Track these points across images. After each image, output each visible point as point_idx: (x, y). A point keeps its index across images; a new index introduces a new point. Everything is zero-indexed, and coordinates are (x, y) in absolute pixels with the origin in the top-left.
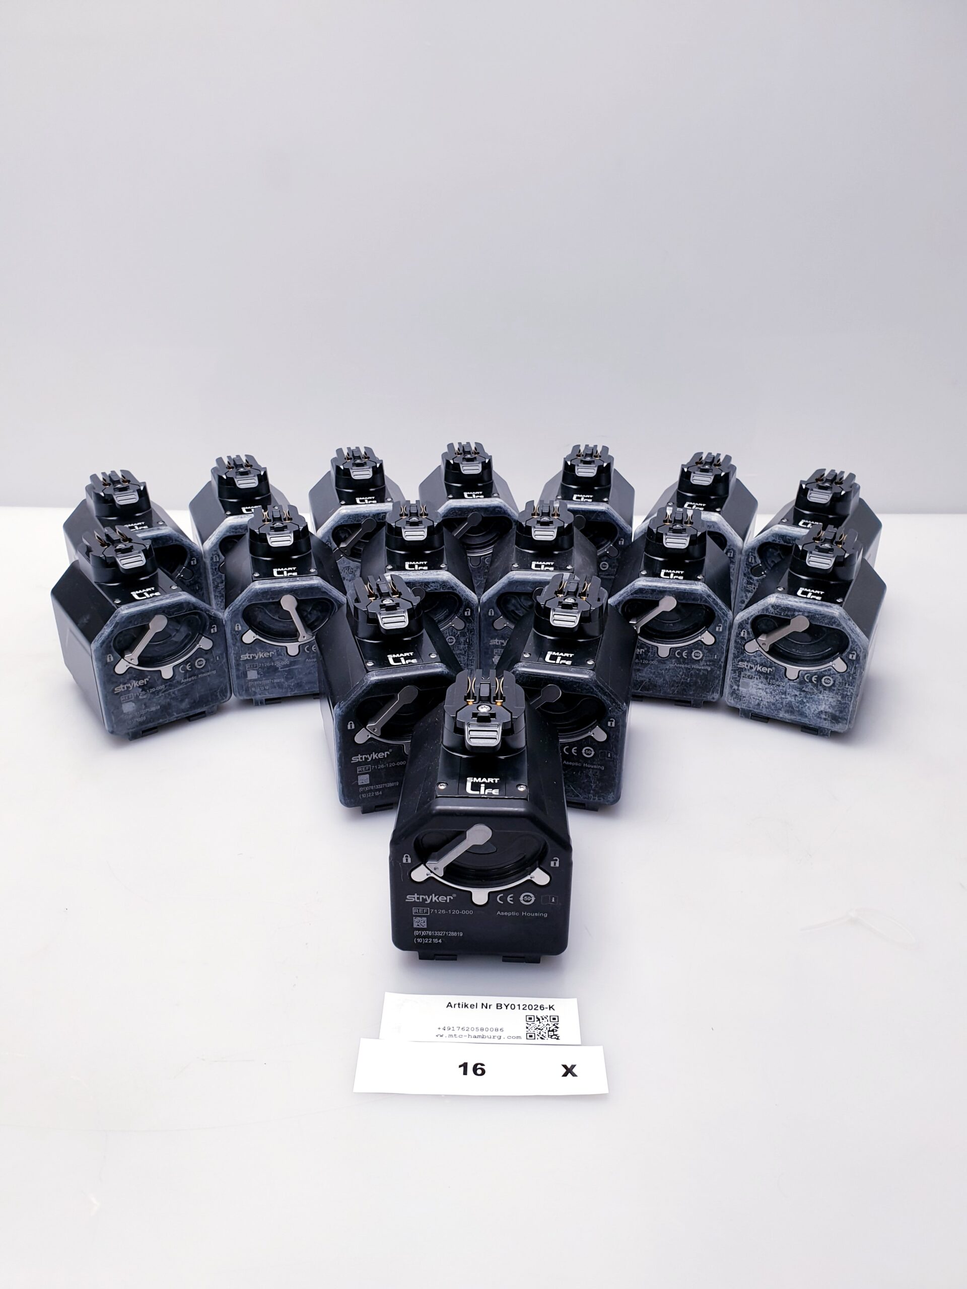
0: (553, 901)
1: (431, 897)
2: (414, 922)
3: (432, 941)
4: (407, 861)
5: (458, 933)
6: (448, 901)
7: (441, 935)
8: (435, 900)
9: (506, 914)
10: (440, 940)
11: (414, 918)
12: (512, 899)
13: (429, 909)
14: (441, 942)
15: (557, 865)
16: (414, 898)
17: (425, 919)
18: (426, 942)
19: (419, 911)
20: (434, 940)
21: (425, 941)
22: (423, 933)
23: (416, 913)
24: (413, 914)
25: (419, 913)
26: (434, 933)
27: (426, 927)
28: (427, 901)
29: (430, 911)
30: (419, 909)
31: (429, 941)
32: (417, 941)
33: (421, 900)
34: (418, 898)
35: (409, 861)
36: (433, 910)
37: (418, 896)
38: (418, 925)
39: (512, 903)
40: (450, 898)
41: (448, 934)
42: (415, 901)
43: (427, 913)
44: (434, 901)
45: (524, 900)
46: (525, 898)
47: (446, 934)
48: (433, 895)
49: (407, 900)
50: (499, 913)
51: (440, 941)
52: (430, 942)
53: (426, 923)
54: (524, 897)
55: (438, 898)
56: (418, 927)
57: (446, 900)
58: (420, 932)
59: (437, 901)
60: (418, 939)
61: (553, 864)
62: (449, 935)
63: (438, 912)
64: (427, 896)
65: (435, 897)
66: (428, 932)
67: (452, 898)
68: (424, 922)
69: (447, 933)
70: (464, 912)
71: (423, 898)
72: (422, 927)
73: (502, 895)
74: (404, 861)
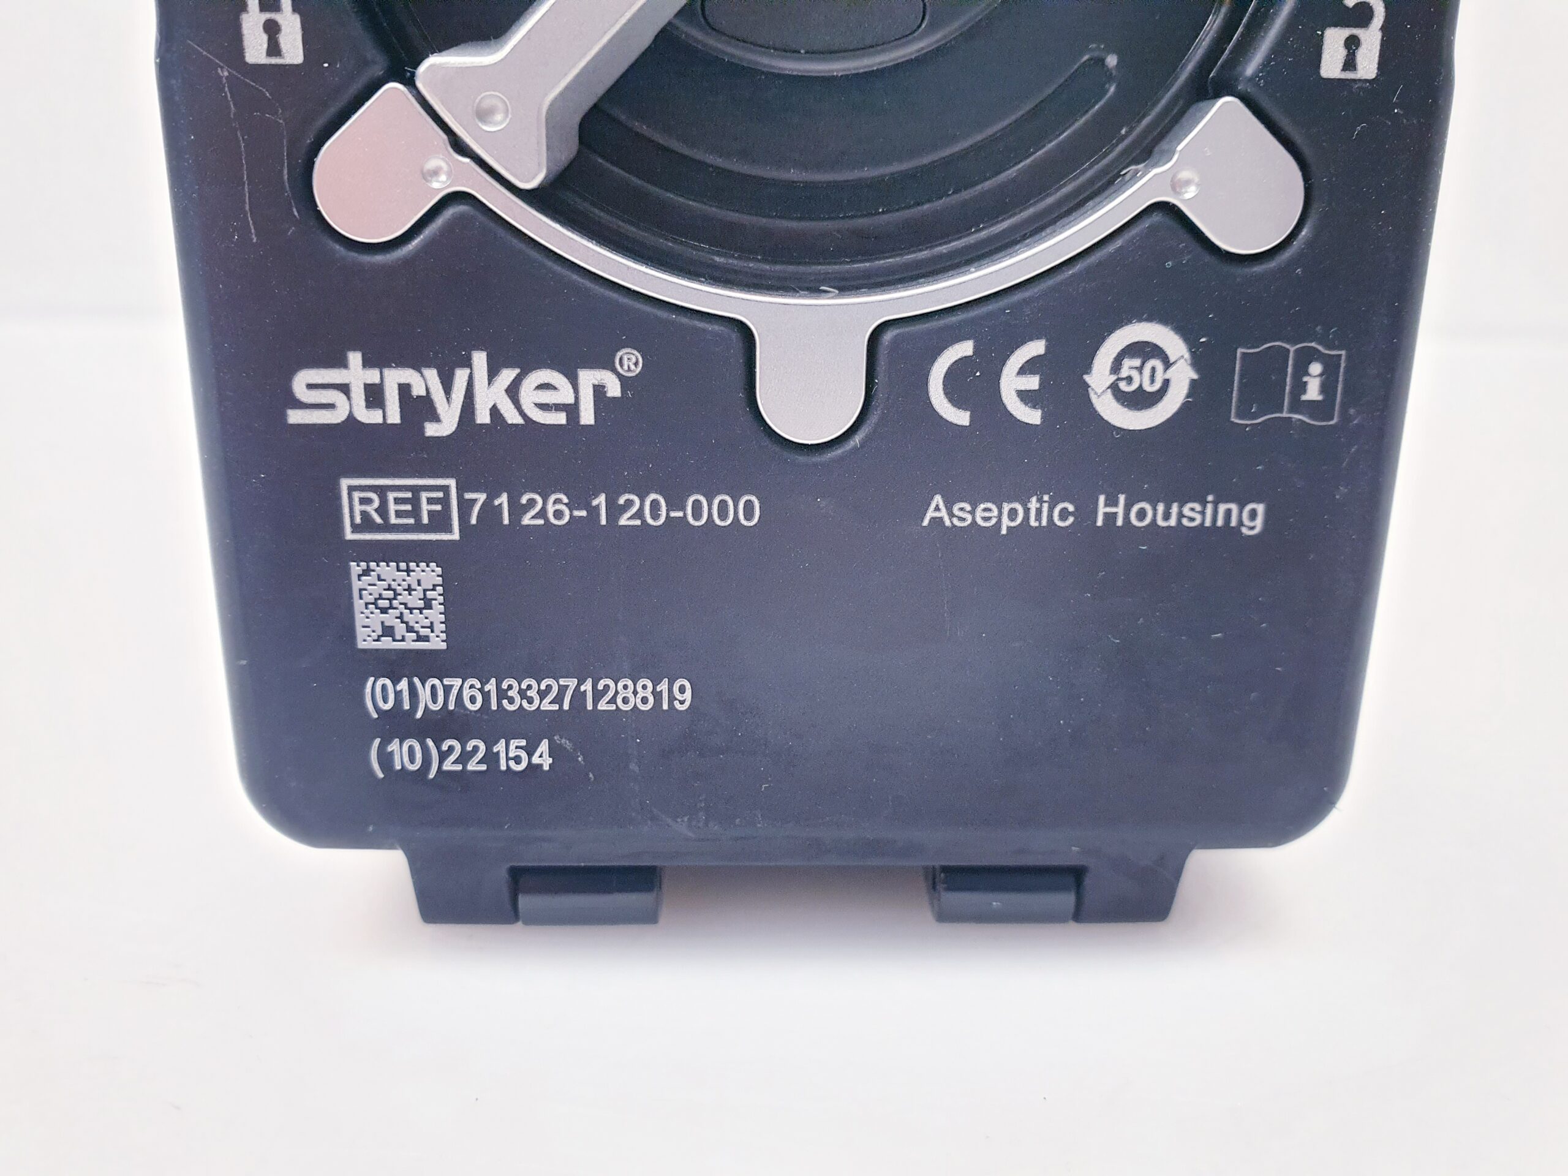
0: (1313, 392)
1: (461, 376)
2: (359, 604)
3: (491, 758)
4: (274, 49)
5: (663, 686)
6: (587, 416)
7: (546, 706)
8: (495, 411)
9: (986, 514)
10: (544, 746)
11: (355, 568)
12: (1032, 382)
13: (452, 483)
14: (546, 763)
15: (1368, 66)
16: (345, 389)
17: (429, 574)
18: (448, 766)
19: (382, 510)
20: (500, 747)
21: (443, 756)
22: (424, 694)
23: (367, 524)
24: (349, 535)
25: (387, 527)
26: (502, 694)
27: (437, 642)
28: (436, 419)
29: (465, 507)
30: (382, 491)
31: (465, 758)
32: (386, 760)
33: (394, 416)
34: (374, 396)
35: (293, 51)
36: (482, 497)
37: (373, 376)
38: (388, 631)
39: (1032, 416)
40: (599, 390)
41: (598, 695)
42: (351, 418)
43: (440, 521)
44: (483, 417)
45: (1114, 388)
46: (1128, 363)
47: (579, 696)
48: (480, 359)
49: (295, 417)
50: (936, 508)
51: (543, 757)
52: (472, 766)
53: (436, 614)
54: (1116, 367)
55: (513, 391)
56: (387, 643)
57: (572, 410)
58: (403, 685)
59: (512, 417)
60: (394, 746)
61: (1342, 53)
62: (602, 706)
63: (517, 510)
64: (432, 374)
65: (493, 373)
66: (457, 682)
67: (614, 389)
68: (428, 605)
69: (587, 686)
70: (697, 507)
71: (404, 390)
72: (411, 644)
73: (965, 349)
74: (255, 51)
